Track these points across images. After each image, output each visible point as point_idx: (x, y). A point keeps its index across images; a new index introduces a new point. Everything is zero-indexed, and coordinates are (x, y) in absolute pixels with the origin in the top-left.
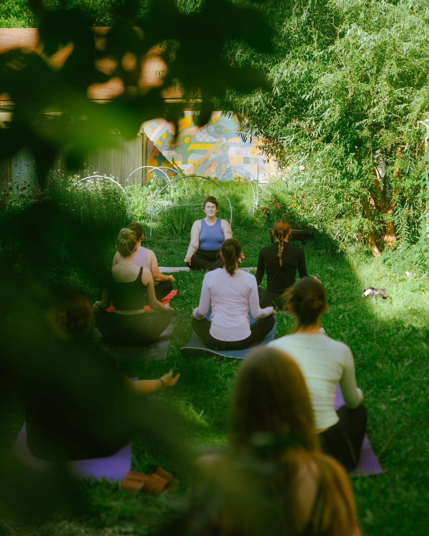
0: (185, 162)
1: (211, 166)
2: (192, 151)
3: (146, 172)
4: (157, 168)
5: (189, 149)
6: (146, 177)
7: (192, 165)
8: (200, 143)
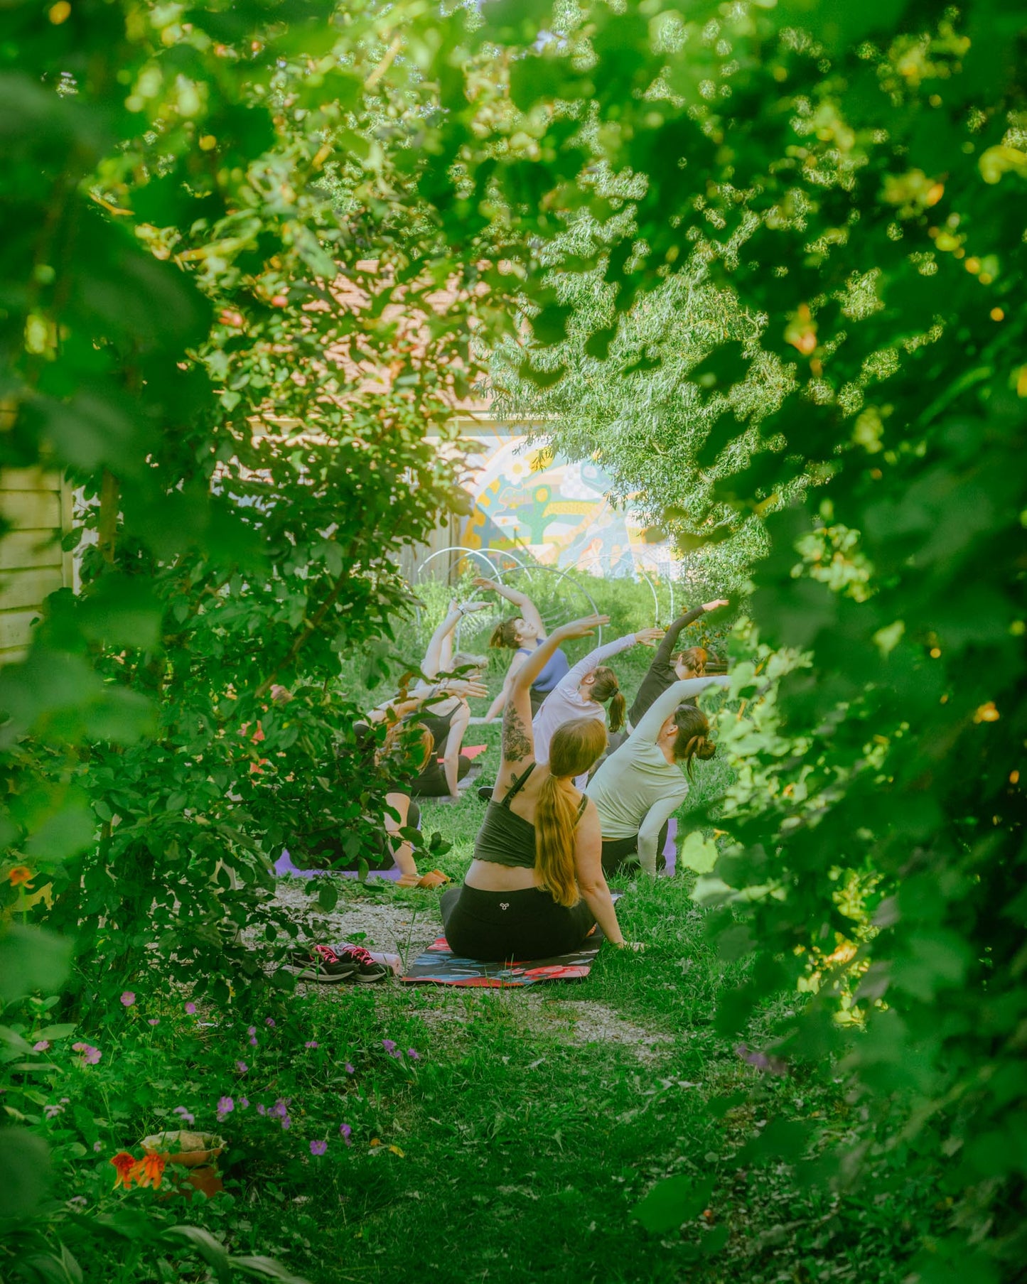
0: (538, 540)
1: (590, 548)
2: (552, 518)
3: (457, 558)
4: (476, 552)
5: (546, 514)
6: (456, 565)
7: (552, 545)
8: (568, 501)
